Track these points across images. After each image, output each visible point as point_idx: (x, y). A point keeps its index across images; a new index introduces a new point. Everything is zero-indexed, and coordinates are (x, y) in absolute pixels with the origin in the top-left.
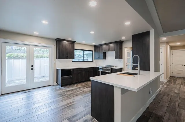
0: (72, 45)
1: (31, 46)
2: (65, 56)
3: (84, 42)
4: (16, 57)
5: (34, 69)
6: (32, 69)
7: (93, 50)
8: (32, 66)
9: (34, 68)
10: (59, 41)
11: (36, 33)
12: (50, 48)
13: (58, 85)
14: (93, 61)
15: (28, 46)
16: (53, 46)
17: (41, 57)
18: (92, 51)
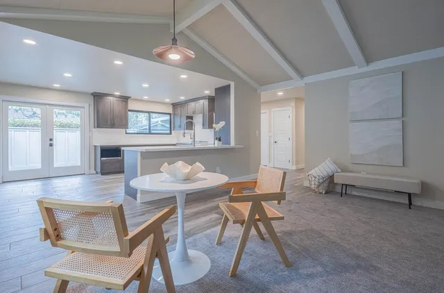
0: (124, 103)
1: (47, 106)
2: (109, 123)
3: (146, 98)
4: (18, 126)
5: (54, 144)
6: (51, 145)
7: (171, 112)
8: (51, 140)
9: (54, 142)
10: (98, 97)
11: (57, 86)
12: (83, 109)
13: (97, 173)
14: (171, 133)
15: (44, 107)
16: (86, 105)
17: (69, 127)
18: (170, 114)
